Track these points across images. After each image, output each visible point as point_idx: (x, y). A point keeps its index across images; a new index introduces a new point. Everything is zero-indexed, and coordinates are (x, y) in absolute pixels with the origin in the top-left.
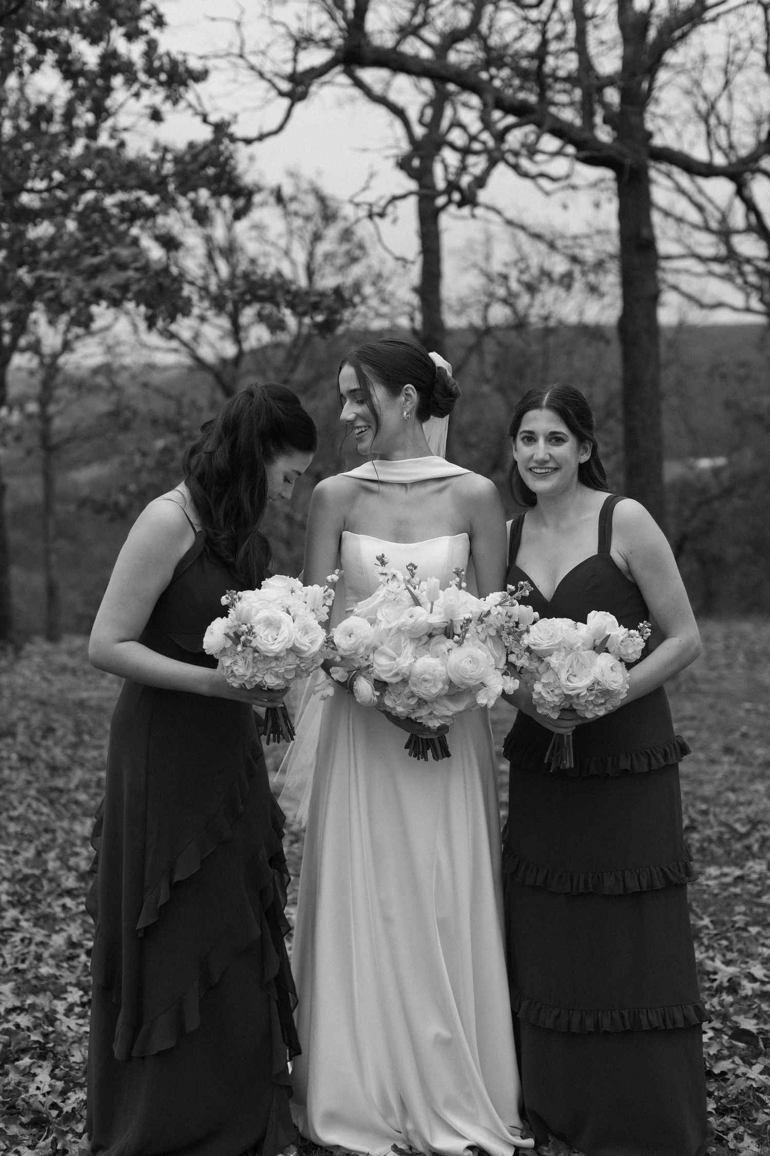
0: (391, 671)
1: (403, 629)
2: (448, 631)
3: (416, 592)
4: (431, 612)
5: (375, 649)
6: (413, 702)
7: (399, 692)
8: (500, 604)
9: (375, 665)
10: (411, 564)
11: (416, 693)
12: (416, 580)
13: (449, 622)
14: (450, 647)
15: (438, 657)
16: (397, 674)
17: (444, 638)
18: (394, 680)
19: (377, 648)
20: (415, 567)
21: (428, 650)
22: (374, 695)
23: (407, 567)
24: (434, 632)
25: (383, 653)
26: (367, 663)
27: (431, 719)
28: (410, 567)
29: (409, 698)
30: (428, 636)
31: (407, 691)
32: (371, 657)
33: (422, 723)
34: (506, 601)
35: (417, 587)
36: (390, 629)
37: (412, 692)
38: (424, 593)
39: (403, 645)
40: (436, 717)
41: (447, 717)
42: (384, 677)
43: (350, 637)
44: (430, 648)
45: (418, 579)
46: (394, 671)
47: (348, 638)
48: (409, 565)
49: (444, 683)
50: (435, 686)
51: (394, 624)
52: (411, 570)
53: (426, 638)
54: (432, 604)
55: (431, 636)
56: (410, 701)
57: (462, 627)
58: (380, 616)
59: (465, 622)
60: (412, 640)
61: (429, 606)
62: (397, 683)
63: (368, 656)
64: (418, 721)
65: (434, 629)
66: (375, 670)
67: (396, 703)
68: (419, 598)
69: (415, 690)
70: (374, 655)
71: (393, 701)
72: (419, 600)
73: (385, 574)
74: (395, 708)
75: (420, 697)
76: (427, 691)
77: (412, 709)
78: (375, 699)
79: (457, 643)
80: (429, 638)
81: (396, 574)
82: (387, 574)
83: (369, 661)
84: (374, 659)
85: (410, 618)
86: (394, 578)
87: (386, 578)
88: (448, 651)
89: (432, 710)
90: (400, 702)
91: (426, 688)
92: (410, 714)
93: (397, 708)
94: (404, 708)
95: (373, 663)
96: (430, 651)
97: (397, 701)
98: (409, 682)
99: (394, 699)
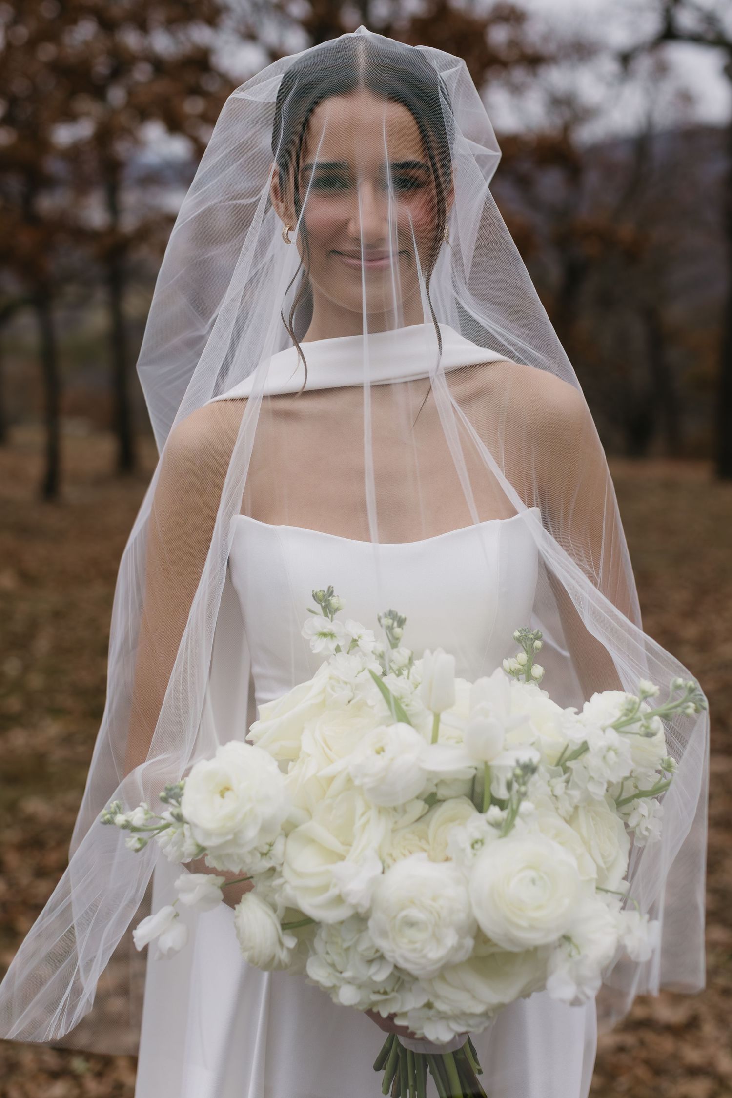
0: (326, 888)
1: (357, 782)
2: (478, 789)
4: (435, 740)
5: (289, 829)
6: (381, 975)
7: (346, 945)
8: (618, 727)
9: (287, 872)
10: (392, 614)
11: (388, 955)
12: (401, 655)
13: (481, 766)
14: (477, 835)
15: (447, 859)
16: (339, 900)
17: (468, 808)
19: (296, 826)
20: (401, 622)
21: (423, 837)
22: (281, 944)
23: (379, 620)
24: (442, 793)
25: (310, 841)
26: (267, 864)
27: (429, 1019)
28: (388, 622)
29: (370, 962)
30: (426, 801)
31: (363, 946)
32: (278, 848)
33: (407, 1028)
34: (632, 721)
35: (402, 673)
36: (331, 779)
37: (377, 951)
38: (419, 688)
39: (359, 823)
40: (444, 1017)
41: (473, 1015)
42: (309, 906)
43: (222, 796)
44: (431, 833)
45: (407, 654)
46: (333, 892)
47: (218, 799)
48: (385, 616)
49: (461, 932)
50: (437, 938)
51: (338, 766)
52: (390, 628)
53: (420, 807)
54: (437, 717)
55: (432, 800)
56: (374, 968)
57: (510, 784)
58: (307, 745)
59: (520, 772)
60: (381, 811)
61: (431, 720)
62: (342, 923)
63: (271, 845)
64: (399, 1022)
65: (441, 783)
66: (286, 882)
67: (338, 974)
68: (404, 702)
69: (384, 945)
70: (285, 845)
71: (330, 970)
72: (405, 708)
73: (330, 635)
74: (335, 988)
75: (399, 965)
76: (414, 950)
77: (378, 992)
78: (283, 956)
79: (496, 825)
80: (427, 807)
81: (359, 637)
82: (335, 637)
83: (271, 859)
84: (284, 853)
85: (378, 753)
86: (354, 647)
87: (332, 646)
88: (473, 846)
89: (432, 1000)
90: (348, 974)
91: (412, 942)
92: (375, 1003)
93: (340, 987)
94: (360, 987)
95: (282, 864)
96: (428, 842)
97: (340, 969)
98: (371, 923)
99: (333, 965)
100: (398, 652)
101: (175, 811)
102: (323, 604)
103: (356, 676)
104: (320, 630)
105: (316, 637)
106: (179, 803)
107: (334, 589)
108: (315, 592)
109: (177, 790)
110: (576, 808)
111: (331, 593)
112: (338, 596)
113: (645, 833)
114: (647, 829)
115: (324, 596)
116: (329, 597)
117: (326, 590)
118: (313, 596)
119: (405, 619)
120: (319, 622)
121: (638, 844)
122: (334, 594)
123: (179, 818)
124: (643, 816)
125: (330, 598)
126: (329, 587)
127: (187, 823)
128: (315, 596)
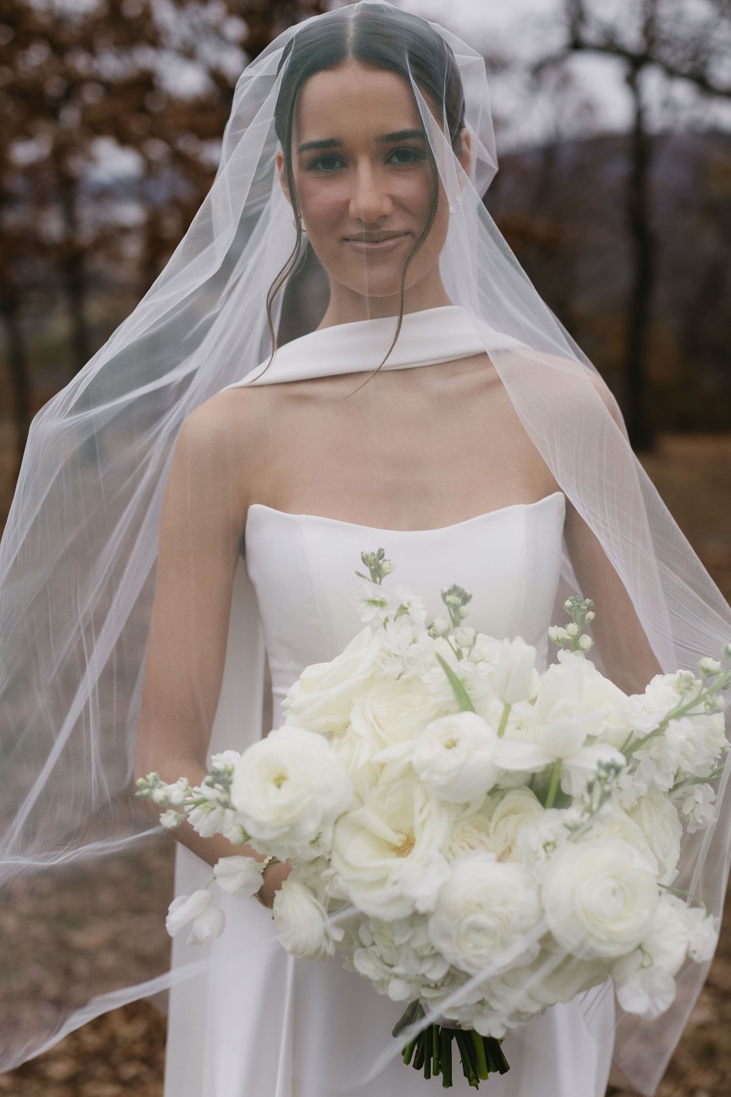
0: (381, 882)
1: (423, 776)
3: (461, 668)
4: (501, 731)
5: (340, 819)
6: (436, 974)
7: (398, 941)
9: (336, 862)
10: (455, 590)
11: (447, 956)
12: (466, 634)
14: (551, 838)
16: (397, 898)
17: (532, 802)
18: (389, 914)
19: (347, 814)
20: (466, 599)
21: (483, 829)
22: (327, 935)
23: (444, 596)
24: (505, 783)
25: (360, 828)
26: (314, 853)
27: (481, 1015)
28: (453, 599)
29: (422, 959)
31: (418, 943)
32: (327, 836)
35: (465, 651)
36: (385, 766)
37: (434, 949)
38: (482, 666)
39: (419, 818)
42: (363, 901)
43: (279, 786)
44: (492, 825)
45: (471, 632)
47: (272, 788)
48: (450, 592)
50: (506, 947)
51: (395, 752)
52: (456, 608)
53: (483, 799)
54: (508, 708)
55: (496, 793)
57: (590, 788)
58: (358, 726)
59: (603, 773)
60: (444, 804)
61: (496, 706)
63: (320, 833)
65: (507, 774)
66: (336, 873)
67: (387, 968)
68: (466, 685)
69: (443, 946)
70: (334, 831)
71: (379, 964)
72: (468, 692)
73: (381, 604)
74: (383, 983)
75: (459, 968)
76: (479, 956)
77: (428, 986)
78: (330, 949)
79: (573, 828)
80: (489, 798)
81: (408, 604)
82: (386, 605)
83: (319, 846)
84: (333, 841)
85: (449, 747)
86: (402, 614)
87: (383, 616)
88: (544, 847)
89: (487, 998)
90: (399, 970)
91: (477, 947)
92: (424, 998)
93: (388, 982)
94: (409, 982)
95: (330, 853)
96: (488, 835)
97: (387, 961)
98: (431, 923)
99: (381, 958)
100: (462, 631)
101: (223, 797)
102: (373, 568)
103: (408, 649)
104: (371, 597)
105: (364, 604)
106: (227, 790)
107: (385, 551)
108: (365, 556)
109: (226, 776)
110: (639, 799)
111: (381, 555)
112: (389, 560)
113: (700, 821)
114: (702, 817)
115: (375, 560)
116: (380, 559)
117: (376, 553)
118: (364, 560)
119: (471, 597)
120: (369, 589)
121: (691, 830)
122: (385, 558)
123: (226, 805)
124: (697, 802)
125: (381, 561)
126: (380, 550)
127: (234, 809)
128: (365, 560)
